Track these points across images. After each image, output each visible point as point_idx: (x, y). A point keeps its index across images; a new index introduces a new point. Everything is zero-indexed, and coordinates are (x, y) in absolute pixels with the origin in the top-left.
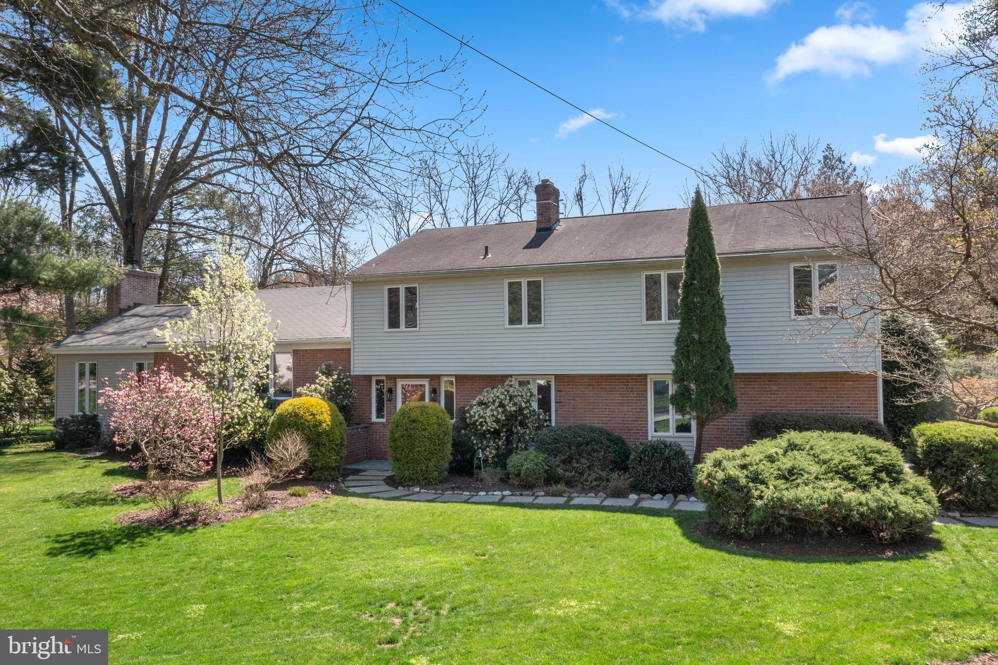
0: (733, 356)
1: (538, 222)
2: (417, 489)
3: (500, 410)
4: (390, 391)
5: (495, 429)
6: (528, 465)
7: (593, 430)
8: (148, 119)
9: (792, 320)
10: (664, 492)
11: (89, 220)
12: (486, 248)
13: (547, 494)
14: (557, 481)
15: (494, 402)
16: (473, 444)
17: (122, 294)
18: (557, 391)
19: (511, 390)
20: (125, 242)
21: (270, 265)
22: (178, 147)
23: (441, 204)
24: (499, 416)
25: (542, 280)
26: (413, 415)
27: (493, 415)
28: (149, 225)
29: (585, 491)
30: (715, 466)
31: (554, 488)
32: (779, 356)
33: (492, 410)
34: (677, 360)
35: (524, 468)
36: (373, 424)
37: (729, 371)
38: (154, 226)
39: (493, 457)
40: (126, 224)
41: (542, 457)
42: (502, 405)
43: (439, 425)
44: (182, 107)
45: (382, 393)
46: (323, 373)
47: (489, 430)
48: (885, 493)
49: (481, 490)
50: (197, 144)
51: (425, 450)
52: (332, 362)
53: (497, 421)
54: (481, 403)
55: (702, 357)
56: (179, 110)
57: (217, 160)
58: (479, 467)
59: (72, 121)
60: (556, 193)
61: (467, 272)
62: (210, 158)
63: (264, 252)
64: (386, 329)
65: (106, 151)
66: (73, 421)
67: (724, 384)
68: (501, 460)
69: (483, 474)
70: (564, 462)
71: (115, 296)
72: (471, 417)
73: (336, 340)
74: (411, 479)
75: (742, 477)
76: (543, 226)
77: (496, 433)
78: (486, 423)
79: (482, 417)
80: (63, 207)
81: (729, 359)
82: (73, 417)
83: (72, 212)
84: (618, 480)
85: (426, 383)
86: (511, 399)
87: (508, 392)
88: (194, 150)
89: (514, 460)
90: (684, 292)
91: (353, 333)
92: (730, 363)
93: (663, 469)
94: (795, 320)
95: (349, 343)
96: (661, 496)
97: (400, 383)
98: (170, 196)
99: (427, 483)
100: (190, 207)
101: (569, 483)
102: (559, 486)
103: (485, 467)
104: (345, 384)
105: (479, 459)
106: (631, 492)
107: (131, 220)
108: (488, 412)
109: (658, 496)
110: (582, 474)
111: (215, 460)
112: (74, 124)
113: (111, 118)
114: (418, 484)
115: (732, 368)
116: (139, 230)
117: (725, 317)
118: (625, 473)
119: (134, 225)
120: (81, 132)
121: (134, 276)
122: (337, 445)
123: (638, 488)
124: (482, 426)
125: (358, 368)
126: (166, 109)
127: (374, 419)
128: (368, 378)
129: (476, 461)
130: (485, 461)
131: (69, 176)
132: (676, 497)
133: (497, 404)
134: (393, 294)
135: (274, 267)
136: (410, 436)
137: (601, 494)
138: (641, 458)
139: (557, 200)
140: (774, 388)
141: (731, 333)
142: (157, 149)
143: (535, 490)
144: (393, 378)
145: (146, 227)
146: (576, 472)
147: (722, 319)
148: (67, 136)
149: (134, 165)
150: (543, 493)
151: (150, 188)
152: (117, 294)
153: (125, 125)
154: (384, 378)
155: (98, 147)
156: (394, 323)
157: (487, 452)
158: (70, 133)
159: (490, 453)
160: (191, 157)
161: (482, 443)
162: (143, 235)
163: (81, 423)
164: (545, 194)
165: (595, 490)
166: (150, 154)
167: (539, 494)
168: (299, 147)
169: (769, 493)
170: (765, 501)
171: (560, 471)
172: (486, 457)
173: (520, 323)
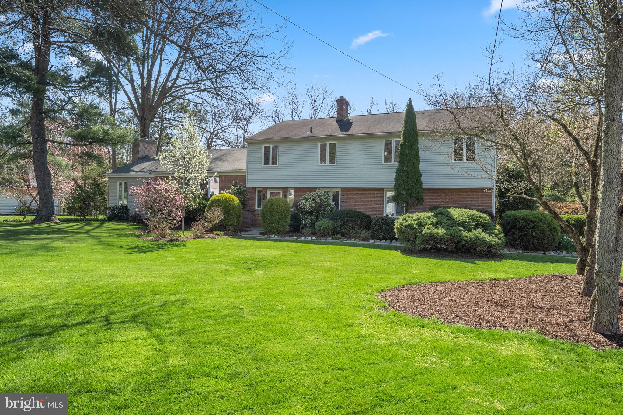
0: (423, 178)
1: (337, 117)
2: (273, 236)
3: (313, 202)
4: (264, 195)
5: (311, 211)
6: (325, 226)
7: (356, 212)
8: (152, 66)
9: (452, 163)
10: (386, 239)
11: (122, 117)
12: (311, 128)
13: (333, 239)
14: (337, 233)
15: (311, 198)
16: (301, 218)
17: (140, 151)
18: (342, 196)
19: (319, 193)
20: (141, 128)
21: (212, 142)
22: (167, 80)
23: (298, 115)
24: (313, 205)
25: (336, 143)
26: (273, 202)
27: (310, 204)
28: (152, 119)
29: (350, 238)
30: (403, 220)
31: (335, 237)
32: (446, 180)
33: (309, 202)
34: (396, 180)
35: (323, 227)
36: (256, 210)
37: (420, 185)
38: (155, 120)
39: (309, 224)
40: (142, 118)
41: (331, 222)
42: (314, 200)
43: (284, 207)
44: (169, 60)
45: (261, 196)
46: (233, 186)
47: (308, 211)
48: (479, 233)
49: (302, 237)
50: (176, 79)
51: (278, 218)
52: (237, 181)
53: (312, 207)
54: (305, 199)
55: (408, 178)
56: (168, 61)
57: (186, 88)
58: (303, 228)
59: (115, 66)
60: (347, 103)
61: (301, 138)
62: (183, 87)
63: (208, 135)
64: (263, 165)
65: (131, 82)
66: (117, 208)
67: (417, 191)
68: (312, 225)
69: (304, 231)
70: (341, 225)
71: (136, 152)
72: (300, 205)
73: (240, 171)
74: (271, 231)
75: (415, 224)
76: (339, 119)
77: (311, 213)
78: (307, 207)
79: (305, 205)
80: (111, 109)
81: (420, 180)
82: (116, 206)
83: (115, 111)
84: (365, 233)
85: (281, 191)
86: (318, 197)
87: (317, 194)
88: (175, 83)
89: (318, 224)
90: (401, 148)
91: (247, 167)
92: (421, 182)
93: (386, 228)
94: (454, 163)
95: (245, 172)
96: (384, 241)
97: (269, 191)
98: (163, 105)
99: (278, 234)
100: (171, 112)
101: (343, 235)
102: (338, 236)
103: (305, 228)
104: (243, 191)
105: (303, 224)
106: (371, 239)
107: (144, 116)
108: (308, 202)
109: (383, 241)
110: (349, 231)
111: (181, 221)
112: (117, 68)
113: (133, 64)
114: (274, 233)
115: (421, 184)
116: (147, 121)
117: (420, 160)
118: (369, 230)
119: (145, 119)
120: (119, 72)
121: (145, 142)
122: (237, 216)
123: (373, 237)
124: (305, 209)
125: (249, 183)
126: (161, 61)
127: (256, 208)
128: (254, 188)
129: (301, 225)
130: (306, 225)
131: (114, 90)
132: (391, 242)
133: (312, 199)
134: (267, 149)
135: (213, 143)
136: (271, 211)
137: (357, 239)
138: (376, 224)
139: (347, 107)
140: (443, 195)
141: (422, 168)
142: (157, 80)
143: (327, 237)
144: (266, 189)
145: (151, 120)
146: (346, 230)
147: (418, 161)
148: (113, 73)
149: (145, 89)
150: (330, 239)
151: (153, 100)
152: (137, 150)
153: (141, 68)
154: (261, 189)
155: (128, 80)
156: (266, 162)
157: (306, 221)
158: (115, 72)
159: (308, 221)
160: (173, 86)
161: (304, 217)
162: (150, 124)
163: (120, 209)
164: (341, 104)
165: (355, 238)
166: (153, 84)
167: (329, 239)
168: (216, 64)
169: (425, 230)
170: (423, 234)
171: (339, 229)
172: (306, 223)
173: (325, 163)
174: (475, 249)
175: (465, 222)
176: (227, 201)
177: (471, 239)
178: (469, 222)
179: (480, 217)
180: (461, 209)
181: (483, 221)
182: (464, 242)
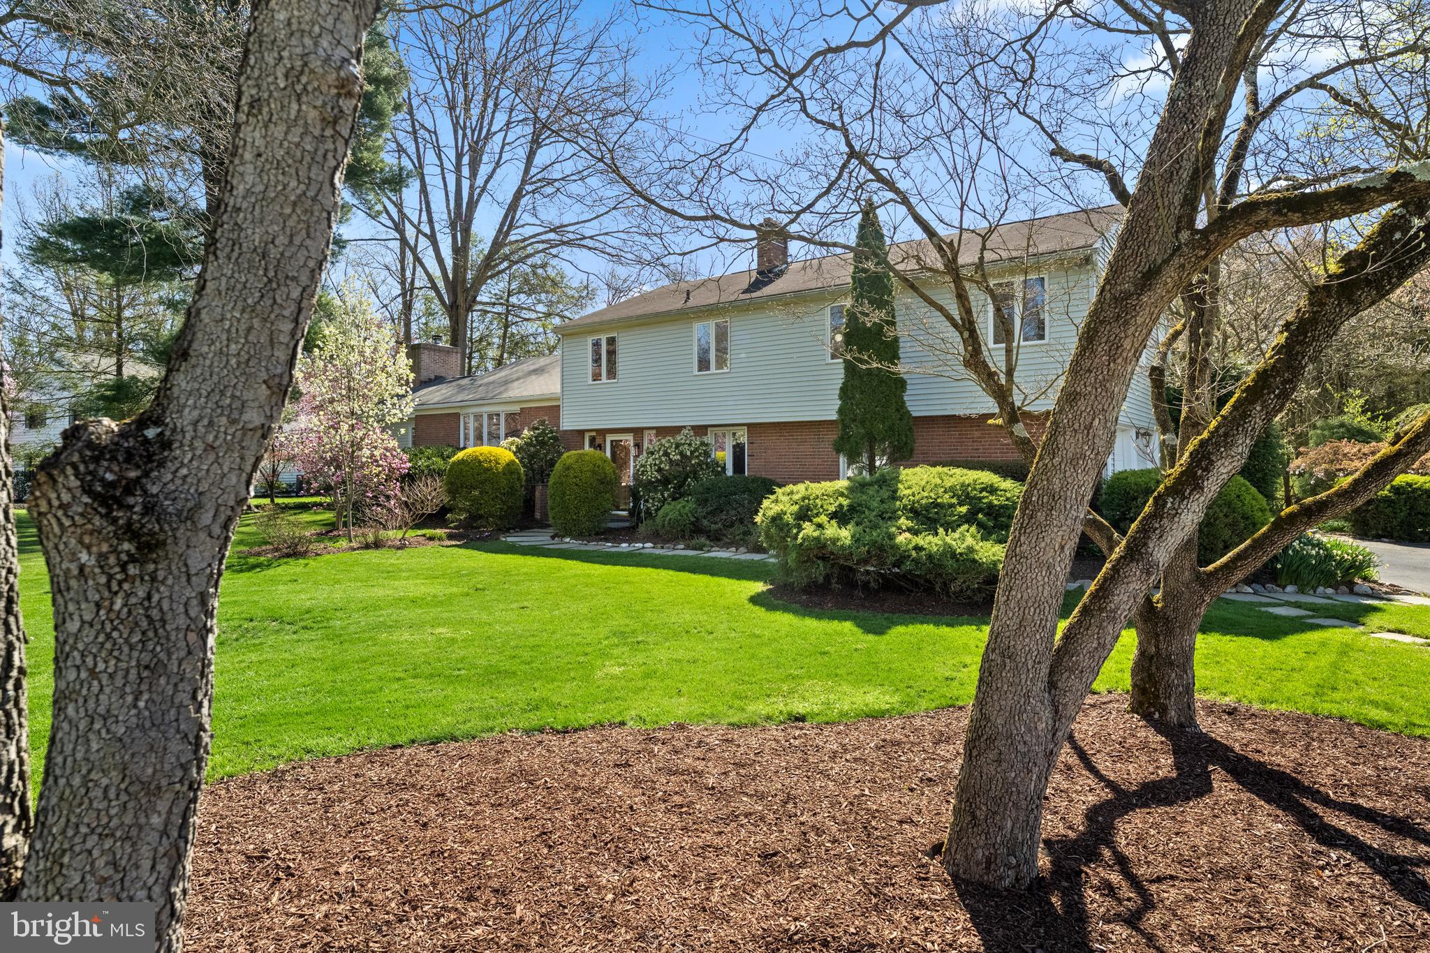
4: (600, 447)
5: (658, 480)
6: (673, 516)
12: (688, 293)
13: (687, 547)
18: (751, 443)
19: (680, 439)
25: (729, 320)
29: (727, 545)
31: (694, 541)
35: (670, 518)
39: (656, 510)
41: (690, 507)
42: (666, 454)
47: (650, 481)
48: (961, 537)
58: (642, 521)
61: (657, 316)
64: (591, 382)
69: (643, 527)
70: (712, 513)
73: (549, 398)
77: (665, 484)
81: (899, 396)
85: (631, 437)
87: (676, 440)
91: (562, 389)
95: (558, 399)
97: (609, 438)
101: (714, 537)
102: (701, 537)
103: (645, 521)
105: (642, 511)
107: (456, 302)
110: (728, 528)
115: (902, 407)
119: (458, 307)
121: (434, 350)
125: (567, 423)
128: (581, 434)
134: (597, 345)
143: (677, 540)
146: (723, 524)
150: (683, 546)
156: (597, 375)
157: (650, 505)
167: (680, 546)
169: (808, 529)
170: (799, 541)
171: (705, 522)
172: (648, 509)
173: (708, 369)
174: (945, 585)
175: (936, 505)
176: (480, 462)
177: (930, 556)
178: (952, 506)
179: (992, 490)
180: (946, 469)
181: (996, 502)
182: (908, 565)
